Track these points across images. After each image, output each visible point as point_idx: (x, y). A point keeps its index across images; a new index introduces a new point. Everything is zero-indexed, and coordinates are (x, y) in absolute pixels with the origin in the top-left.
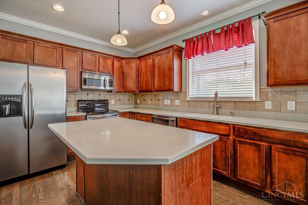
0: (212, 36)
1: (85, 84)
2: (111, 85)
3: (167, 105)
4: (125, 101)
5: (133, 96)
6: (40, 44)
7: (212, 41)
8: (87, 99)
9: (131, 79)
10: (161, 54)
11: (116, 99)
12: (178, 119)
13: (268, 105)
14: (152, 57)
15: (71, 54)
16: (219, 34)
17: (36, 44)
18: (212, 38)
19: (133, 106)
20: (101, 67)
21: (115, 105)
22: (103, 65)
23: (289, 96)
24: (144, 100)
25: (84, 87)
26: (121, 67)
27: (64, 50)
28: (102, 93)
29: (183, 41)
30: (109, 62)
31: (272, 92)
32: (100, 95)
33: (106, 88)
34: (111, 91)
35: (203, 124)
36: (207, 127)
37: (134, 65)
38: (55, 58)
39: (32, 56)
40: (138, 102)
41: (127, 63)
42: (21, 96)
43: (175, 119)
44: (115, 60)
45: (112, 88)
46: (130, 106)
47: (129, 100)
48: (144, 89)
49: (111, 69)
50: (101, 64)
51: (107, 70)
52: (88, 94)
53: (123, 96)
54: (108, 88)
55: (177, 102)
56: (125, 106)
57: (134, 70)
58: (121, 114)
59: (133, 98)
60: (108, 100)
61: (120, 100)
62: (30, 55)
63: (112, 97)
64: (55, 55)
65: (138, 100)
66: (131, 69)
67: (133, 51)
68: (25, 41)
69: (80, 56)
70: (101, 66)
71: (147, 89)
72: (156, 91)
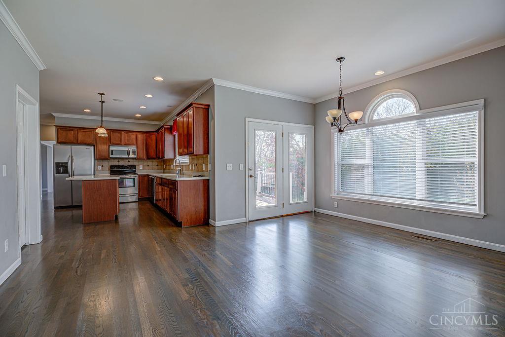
1: (112, 154)
2: (134, 154)
4: (153, 166)
6: (81, 131)
9: (152, 149)
11: (144, 165)
17: (79, 131)
20: (126, 141)
21: (143, 169)
22: (127, 140)
25: (111, 156)
26: (145, 139)
30: (134, 137)
32: (129, 161)
33: (130, 156)
37: (154, 137)
41: (149, 136)
42: (67, 163)
44: (138, 134)
45: (135, 156)
47: (157, 166)
49: (134, 141)
50: (126, 138)
51: (131, 142)
52: (118, 161)
53: (151, 162)
57: (154, 141)
58: (141, 176)
60: (135, 166)
61: (148, 165)
62: (76, 138)
63: (139, 163)
64: (91, 136)
65: (165, 166)
66: (152, 140)
67: (161, 123)
68: (72, 130)
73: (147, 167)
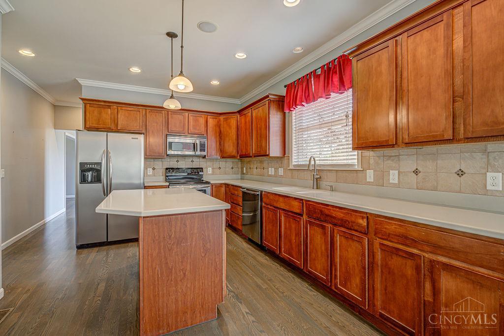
0: (312, 79)
1: (170, 148)
2: (202, 150)
3: (270, 176)
4: (227, 169)
5: (240, 163)
6: (123, 108)
7: (313, 87)
8: (176, 167)
9: (230, 141)
10: (258, 107)
11: (214, 167)
12: (263, 193)
13: (370, 175)
14: (250, 110)
15: (156, 116)
16: (318, 76)
17: (119, 108)
18: (313, 82)
19: (239, 176)
20: (191, 128)
21: (213, 174)
22: (193, 126)
23: (391, 162)
24: (250, 168)
25: (169, 152)
26: (218, 125)
27: (148, 111)
28: (195, 159)
29: (285, 86)
30: (202, 121)
31: (374, 157)
32: (193, 161)
34: (204, 157)
35: (281, 199)
36: (284, 203)
37: (233, 122)
38: (138, 121)
39: (116, 122)
40: (245, 172)
41: (226, 120)
42: (100, 164)
43: (259, 193)
44: (209, 117)
45: (204, 153)
46: (235, 176)
47: (232, 168)
48: (244, 153)
49: (203, 129)
50: (191, 124)
51: (198, 130)
52: (177, 161)
53: (224, 163)
54: (198, 153)
55: (281, 171)
56: (226, 177)
57: (234, 128)
58: (214, 186)
59: (240, 165)
60: (202, 168)
61: (220, 168)
62: (114, 121)
63: (209, 163)
64: (138, 118)
65: (245, 168)
66: (230, 127)
67: (239, 102)
68: (109, 107)
69: (165, 117)
70: (191, 126)
71: (247, 153)
72: (255, 156)
73: (218, 171)
